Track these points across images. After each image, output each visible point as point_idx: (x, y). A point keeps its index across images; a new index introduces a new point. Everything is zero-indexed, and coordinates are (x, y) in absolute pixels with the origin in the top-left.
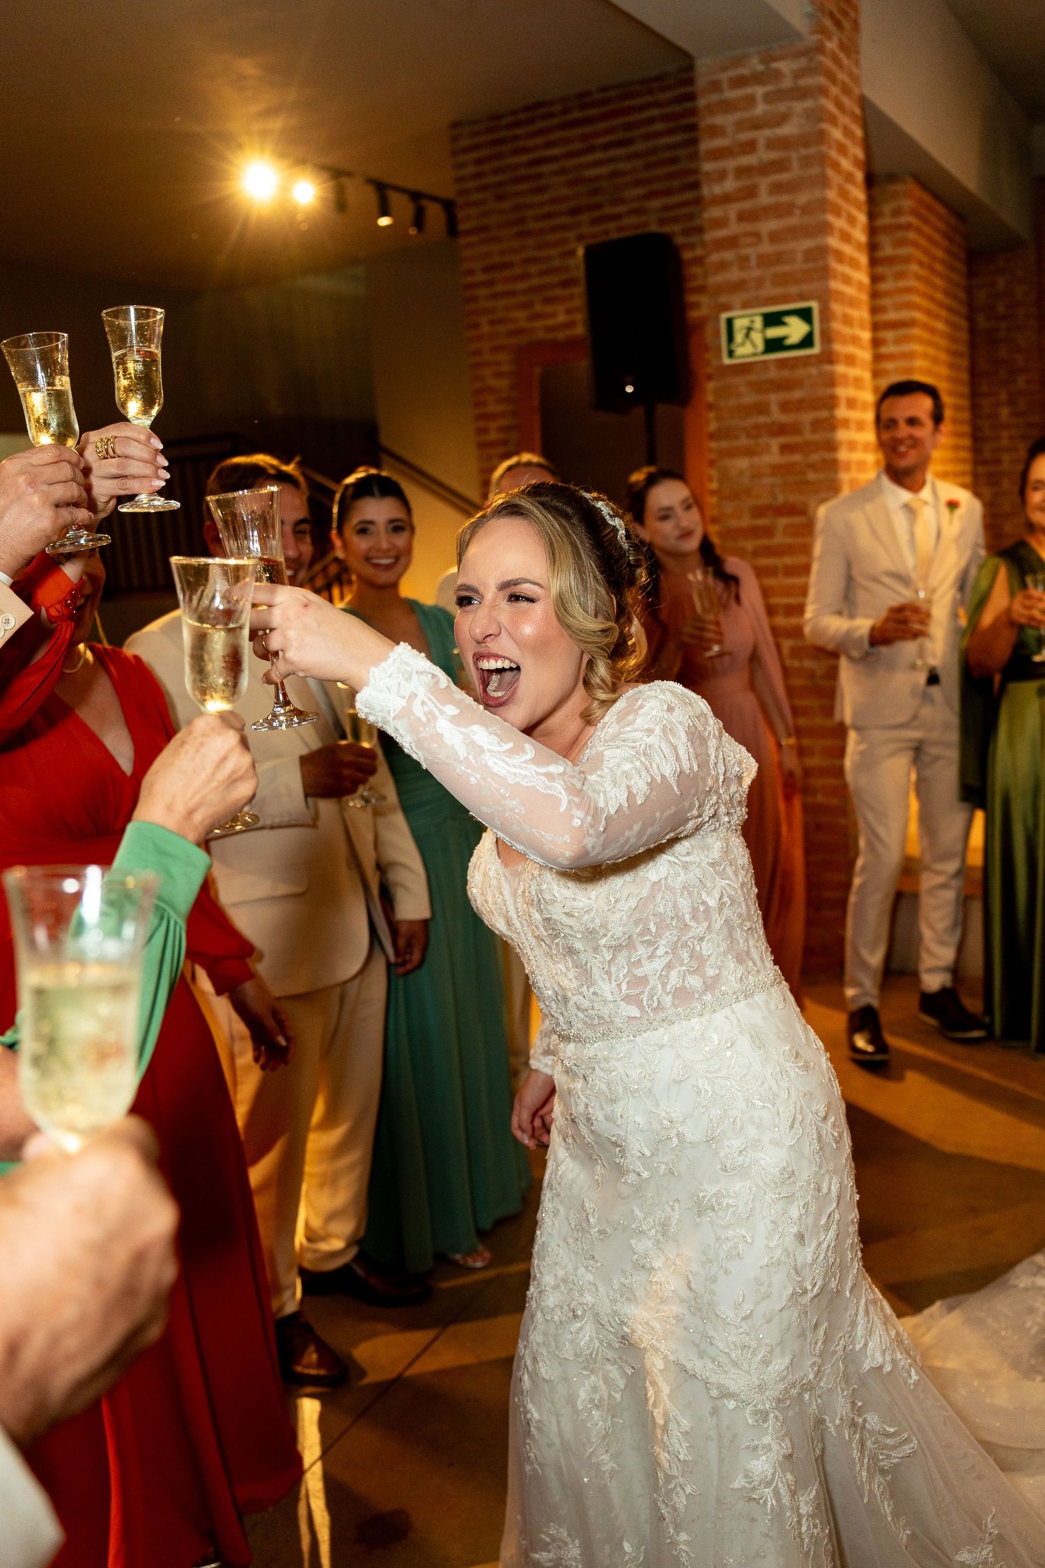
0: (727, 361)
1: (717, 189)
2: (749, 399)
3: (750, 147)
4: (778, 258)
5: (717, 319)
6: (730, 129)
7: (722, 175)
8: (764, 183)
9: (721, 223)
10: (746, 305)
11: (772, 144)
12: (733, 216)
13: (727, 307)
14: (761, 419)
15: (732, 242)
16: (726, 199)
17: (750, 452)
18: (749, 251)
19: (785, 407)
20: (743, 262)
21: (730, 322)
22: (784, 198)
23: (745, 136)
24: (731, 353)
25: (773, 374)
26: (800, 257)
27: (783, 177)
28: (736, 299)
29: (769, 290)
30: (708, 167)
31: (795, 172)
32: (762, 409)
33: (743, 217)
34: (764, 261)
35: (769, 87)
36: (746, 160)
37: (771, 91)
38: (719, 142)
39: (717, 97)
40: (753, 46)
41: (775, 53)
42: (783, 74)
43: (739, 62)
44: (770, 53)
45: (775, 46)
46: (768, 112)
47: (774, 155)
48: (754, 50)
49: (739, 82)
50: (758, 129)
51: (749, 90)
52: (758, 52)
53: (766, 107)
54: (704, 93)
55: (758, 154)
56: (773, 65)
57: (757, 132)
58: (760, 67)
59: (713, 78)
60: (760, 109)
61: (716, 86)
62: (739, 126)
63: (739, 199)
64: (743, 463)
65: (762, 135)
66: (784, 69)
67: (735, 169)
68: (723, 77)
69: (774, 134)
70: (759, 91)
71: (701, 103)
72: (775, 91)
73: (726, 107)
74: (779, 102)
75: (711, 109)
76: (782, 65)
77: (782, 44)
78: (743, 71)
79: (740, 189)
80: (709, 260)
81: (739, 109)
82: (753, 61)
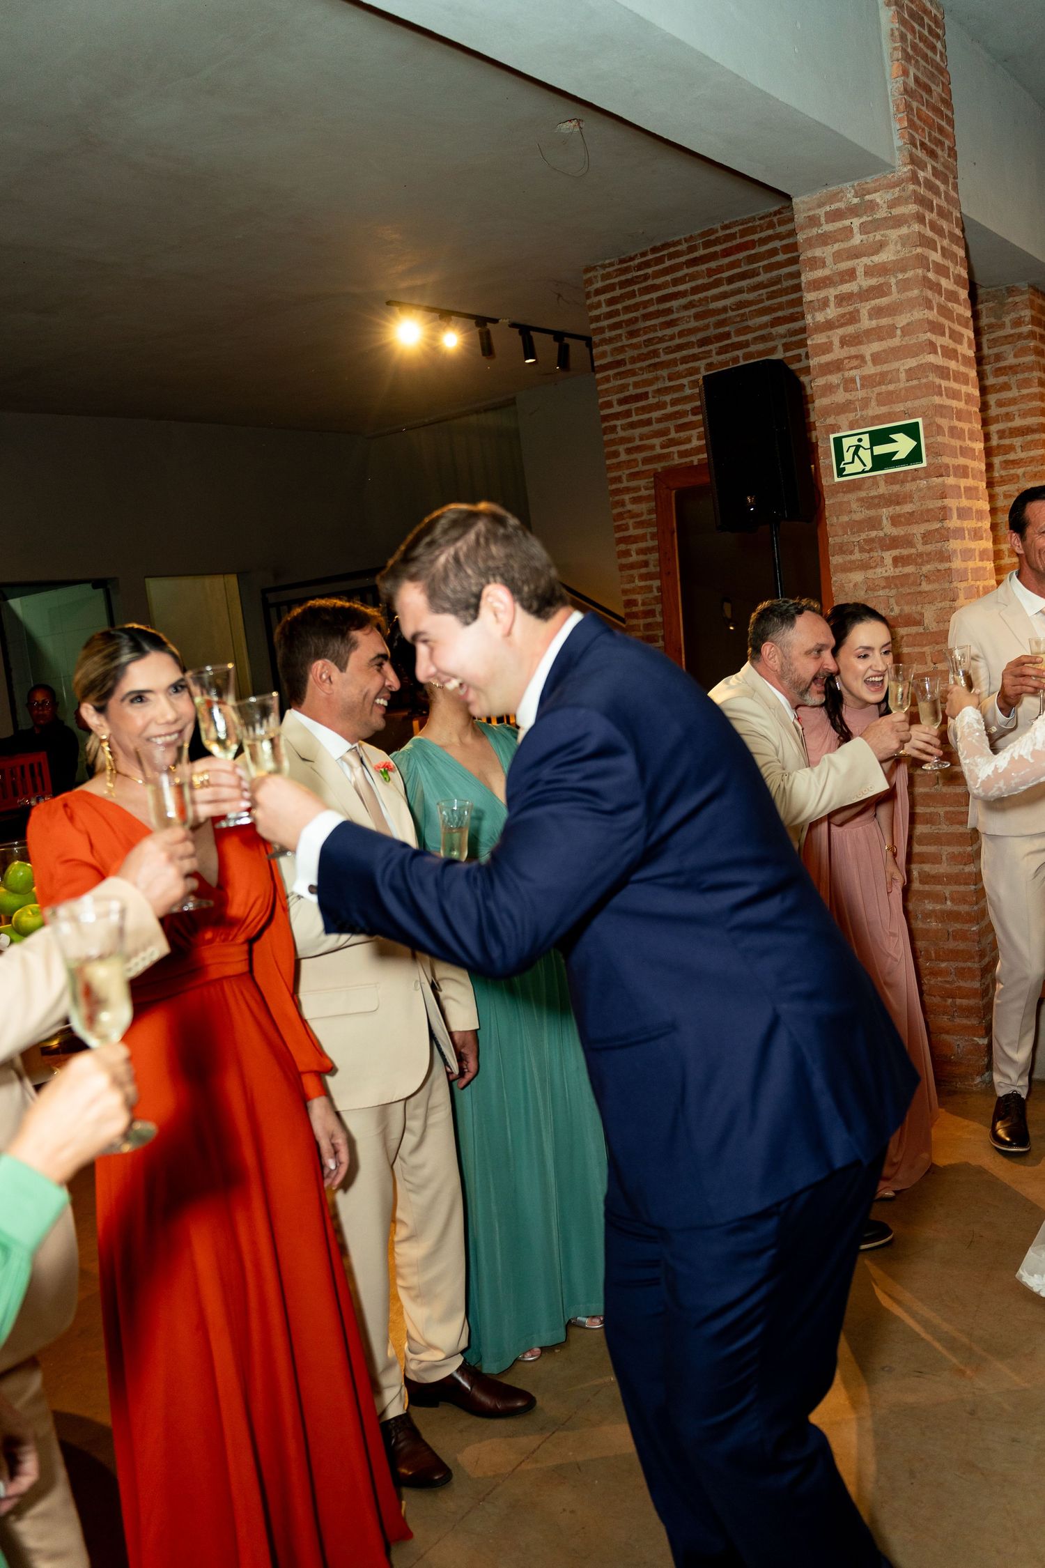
0: (837, 479)
1: (820, 317)
2: (861, 514)
3: (851, 275)
4: (883, 378)
5: (827, 440)
6: (829, 260)
7: (825, 303)
8: (865, 308)
9: (827, 348)
10: (852, 426)
11: (869, 272)
12: (836, 341)
13: (834, 428)
14: (873, 534)
15: (837, 366)
16: (829, 325)
17: (864, 566)
18: (853, 373)
19: (895, 521)
20: (849, 384)
21: (838, 442)
22: (884, 321)
23: (845, 265)
24: (841, 472)
25: (883, 489)
26: (903, 376)
27: (883, 301)
28: (843, 420)
29: (874, 410)
30: (809, 297)
31: (895, 296)
32: (874, 523)
34: (868, 382)
35: (865, 219)
36: (846, 288)
37: (866, 222)
38: (819, 273)
39: (815, 231)
40: (846, 182)
41: (869, 186)
42: (878, 205)
43: (833, 198)
44: (865, 186)
45: (869, 179)
46: (865, 242)
47: (873, 282)
48: (848, 185)
49: (836, 216)
50: (857, 258)
51: (847, 222)
52: (853, 186)
53: (863, 236)
54: (802, 229)
55: (858, 281)
56: (868, 197)
57: (857, 261)
58: (856, 201)
59: (811, 213)
60: (857, 239)
61: (813, 221)
62: (838, 256)
63: (842, 326)
64: (858, 577)
65: (861, 264)
66: (878, 200)
67: (836, 297)
68: (821, 212)
69: (873, 262)
70: (856, 222)
71: (801, 237)
72: (871, 221)
73: (825, 239)
74: (875, 231)
75: (810, 243)
76: (877, 197)
77: (875, 177)
78: (841, 205)
79: (843, 315)
80: (815, 384)
81: (837, 241)
82: (849, 195)
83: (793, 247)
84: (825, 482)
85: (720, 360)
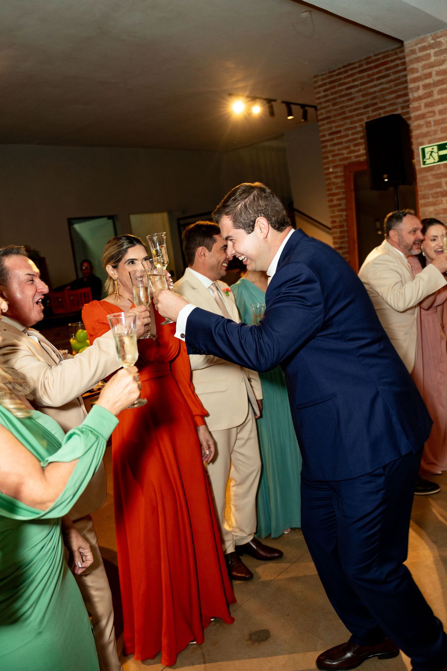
0: (423, 166)
1: (416, 95)
2: (433, 181)
3: (430, 75)
4: (443, 121)
5: (418, 149)
6: (420, 69)
7: (418, 88)
8: (436, 90)
9: (418, 108)
10: (429, 142)
11: (438, 73)
12: (423, 105)
13: (422, 144)
14: (438, 190)
15: (423, 116)
16: (420, 98)
17: (434, 204)
18: (431, 119)
20: (428, 124)
21: (423, 150)
22: (445, 96)
23: (427, 71)
24: (424, 163)
25: (442, 170)
27: (444, 87)
28: (425, 140)
29: (440, 135)
30: (411, 86)
32: (439, 185)
33: (427, 105)
34: (437, 123)
35: (436, 50)
36: (428, 81)
37: (437, 51)
38: (416, 75)
39: (414, 56)
40: (428, 33)
41: (438, 35)
42: (442, 43)
43: (423, 40)
44: (436, 35)
45: (438, 32)
46: (436, 60)
47: (439, 78)
48: (429, 35)
49: (423, 49)
50: (433, 67)
51: (428, 52)
52: (431, 35)
53: (436, 58)
54: (408, 55)
55: (433, 78)
56: (438, 40)
57: (432, 69)
58: (432, 42)
59: (412, 48)
60: (433, 59)
61: (413, 52)
62: (424, 67)
63: (425, 98)
64: (431, 209)
65: (434, 70)
66: (443, 41)
67: (423, 85)
68: (416, 48)
69: (439, 69)
70: (432, 51)
71: (407, 59)
72: (439, 51)
73: (418, 60)
74: (441, 55)
75: (412, 62)
76: (442, 39)
77: (441, 30)
78: (425, 44)
79: (426, 94)
80: (413, 124)
81: (424, 60)
82: (429, 39)
83: (404, 63)
84: (417, 168)
85: (372, 114)
